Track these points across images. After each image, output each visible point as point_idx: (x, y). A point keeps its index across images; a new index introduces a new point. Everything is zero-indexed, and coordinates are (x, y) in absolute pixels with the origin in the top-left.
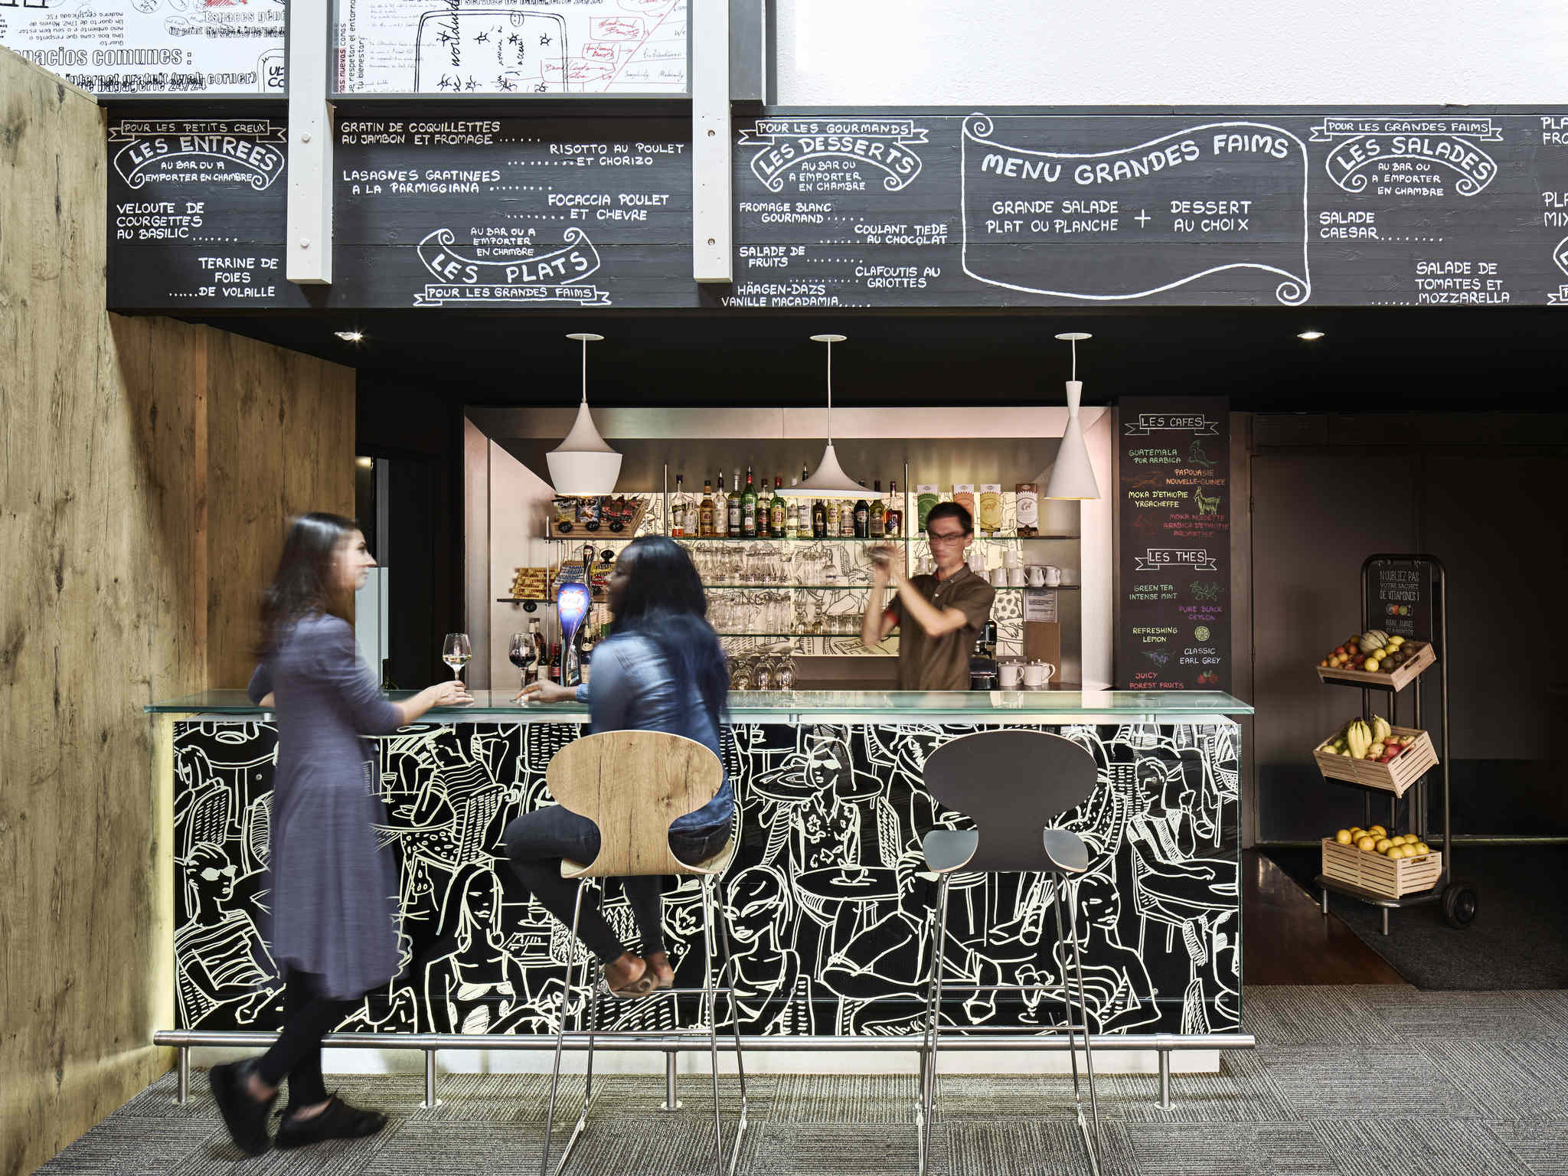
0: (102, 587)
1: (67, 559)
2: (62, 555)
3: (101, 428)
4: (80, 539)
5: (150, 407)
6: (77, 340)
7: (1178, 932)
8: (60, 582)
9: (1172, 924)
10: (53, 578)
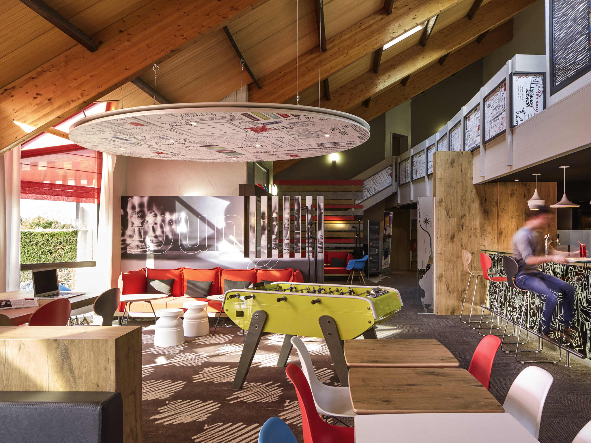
0: (472, 229)
1: (464, 224)
2: (463, 224)
3: (472, 204)
4: (467, 222)
5: (484, 199)
6: (466, 191)
7: (586, 325)
8: (463, 228)
9: (585, 323)
10: (461, 227)
